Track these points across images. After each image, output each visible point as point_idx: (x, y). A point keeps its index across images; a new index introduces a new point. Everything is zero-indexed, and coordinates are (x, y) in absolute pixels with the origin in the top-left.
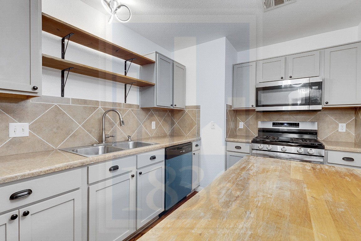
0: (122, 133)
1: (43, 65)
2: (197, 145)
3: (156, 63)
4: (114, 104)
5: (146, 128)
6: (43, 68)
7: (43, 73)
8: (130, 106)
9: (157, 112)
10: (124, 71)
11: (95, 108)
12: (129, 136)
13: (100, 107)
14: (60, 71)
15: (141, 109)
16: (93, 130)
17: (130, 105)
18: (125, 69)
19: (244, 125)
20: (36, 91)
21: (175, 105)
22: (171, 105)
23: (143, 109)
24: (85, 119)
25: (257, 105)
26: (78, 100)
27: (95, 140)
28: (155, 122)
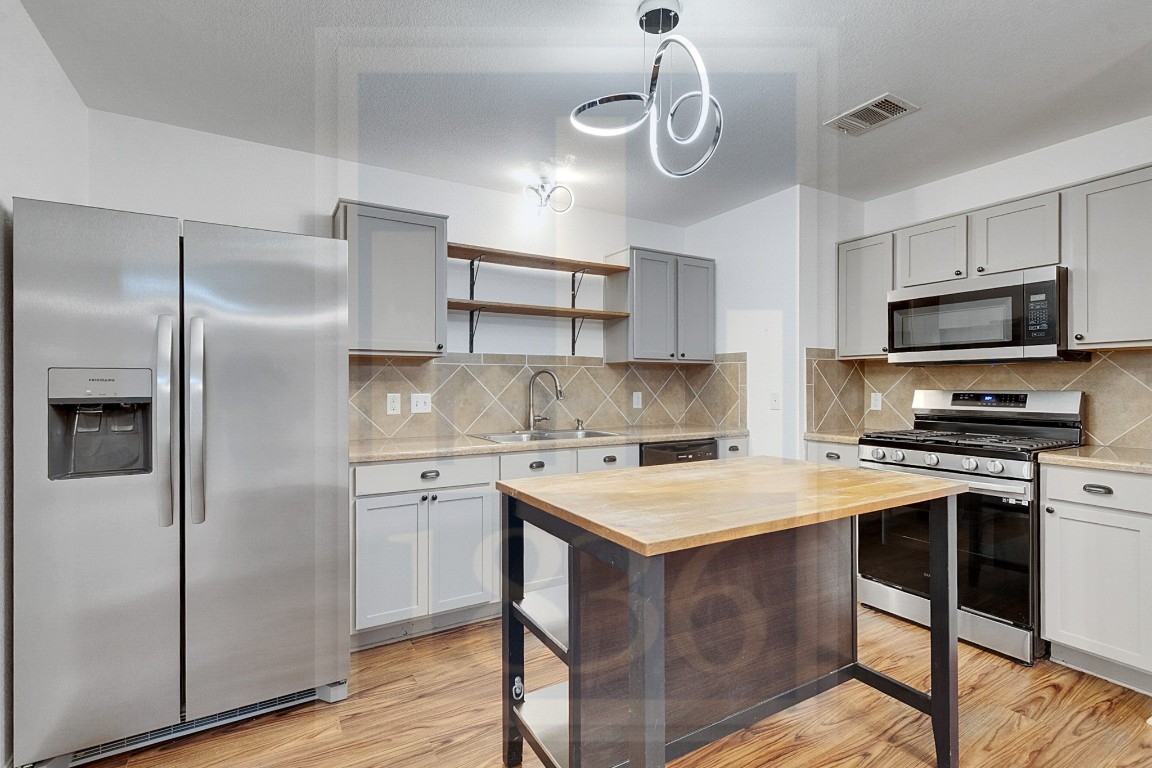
0: (566, 415)
1: (449, 308)
2: (734, 449)
3: (630, 272)
4: (553, 358)
5: (619, 407)
6: (448, 313)
7: (449, 319)
8: (584, 360)
9: (647, 372)
10: (571, 293)
11: (518, 369)
12: (578, 421)
13: (527, 366)
14: (468, 312)
15: (608, 367)
16: (516, 407)
17: (584, 358)
18: (573, 289)
19: (883, 402)
20: (441, 350)
21: (683, 355)
22: (672, 355)
23: (612, 366)
24: (503, 387)
25: (892, 349)
26: (493, 356)
27: (520, 424)
28: (640, 394)
